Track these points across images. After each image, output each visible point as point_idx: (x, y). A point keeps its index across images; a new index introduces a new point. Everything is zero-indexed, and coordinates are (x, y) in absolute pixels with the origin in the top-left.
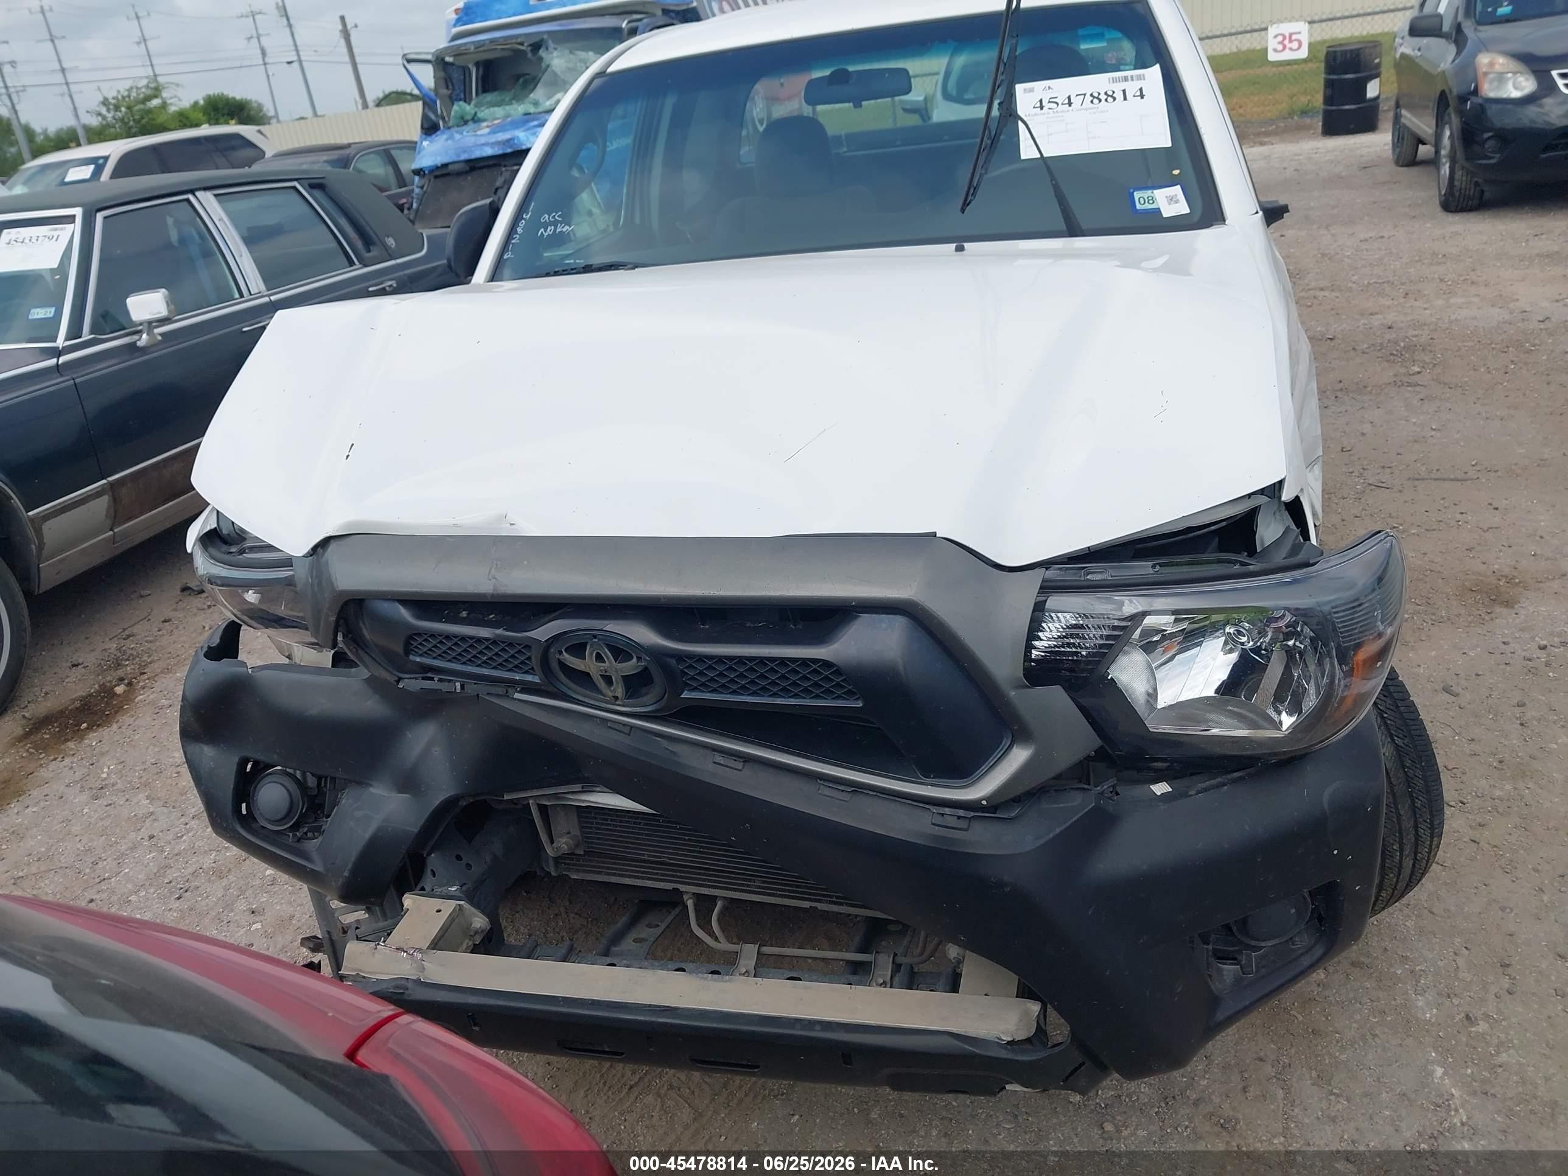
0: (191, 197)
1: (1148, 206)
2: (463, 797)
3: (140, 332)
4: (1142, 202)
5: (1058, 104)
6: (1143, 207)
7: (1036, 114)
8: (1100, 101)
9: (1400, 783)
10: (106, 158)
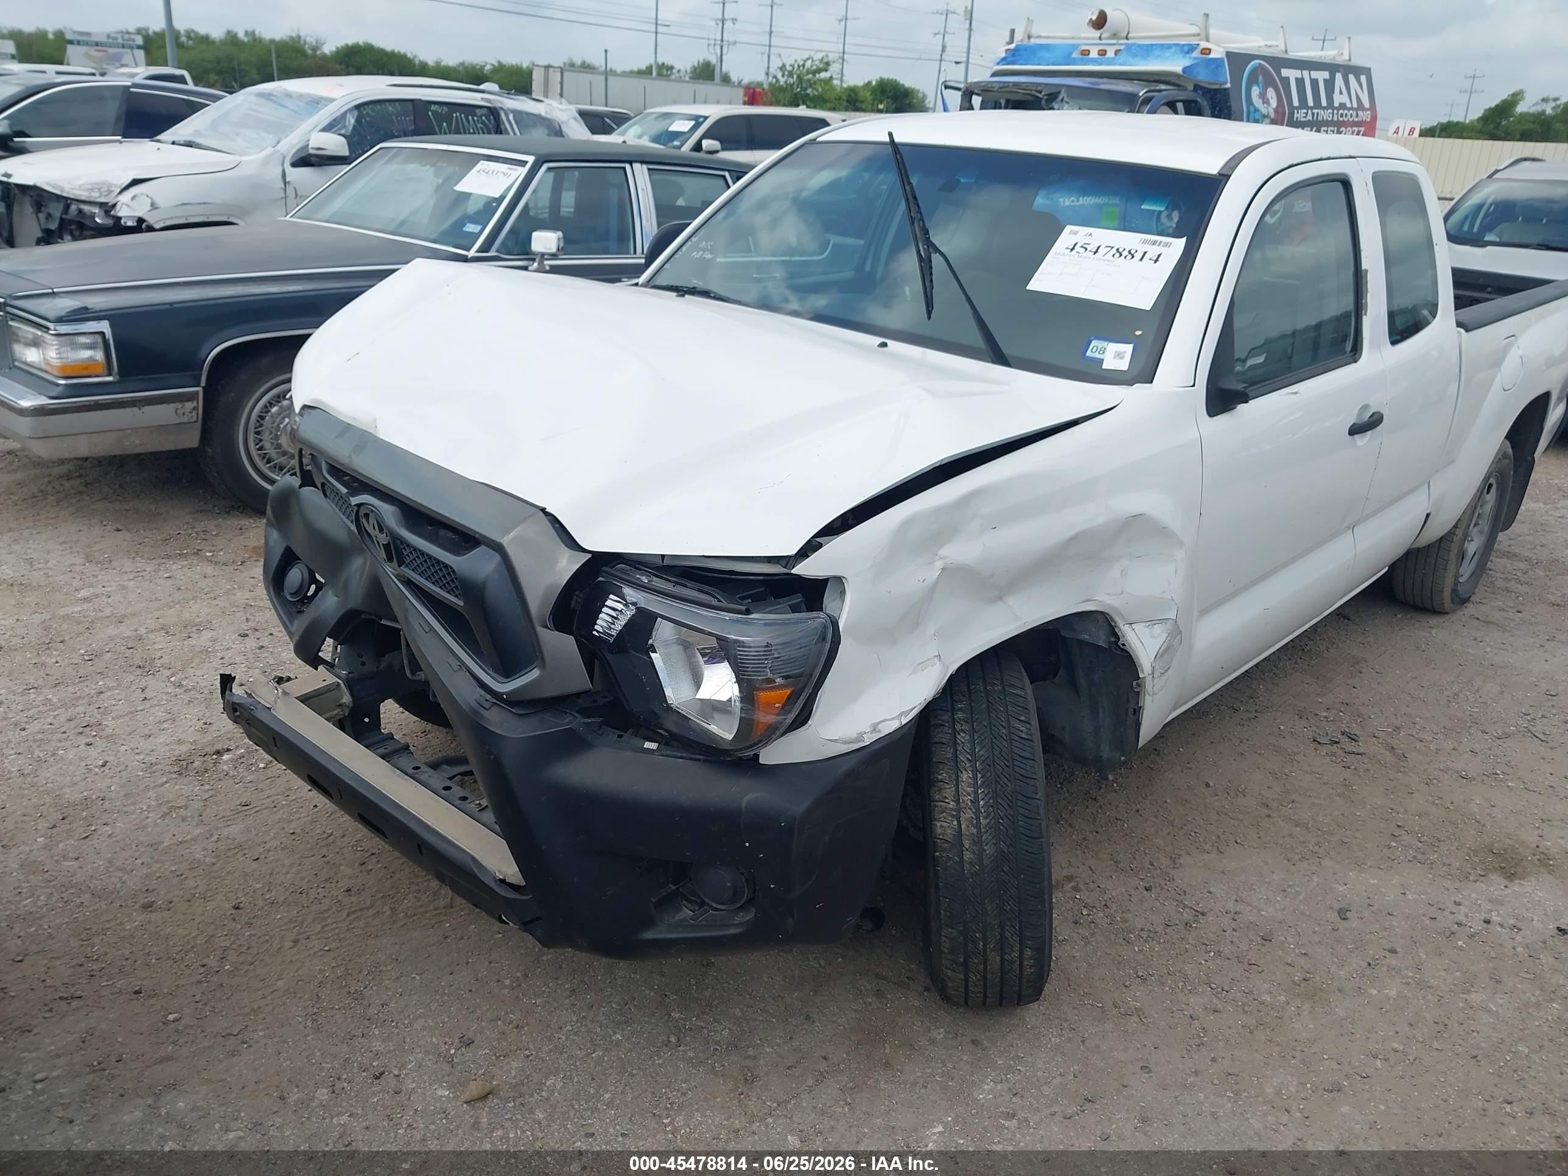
0: (628, 166)
1: (1097, 355)
2: (365, 612)
3: (534, 260)
4: (1094, 350)
5: (1086, 249)
6: (1092, 355)
7: (1064, 254)
8: (1121, 255)
9: (992, 882)
10: (706, 118)
